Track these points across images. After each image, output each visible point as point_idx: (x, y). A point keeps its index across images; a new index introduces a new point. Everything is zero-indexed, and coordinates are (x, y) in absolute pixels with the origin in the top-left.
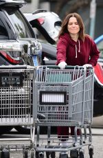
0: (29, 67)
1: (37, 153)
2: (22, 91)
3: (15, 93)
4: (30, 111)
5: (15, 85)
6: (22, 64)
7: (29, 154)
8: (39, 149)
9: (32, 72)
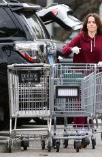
0: (45, 65)
1: (54, 141)
2: (39, 86)
3: (33, 88)
4: (47, 104)
5: (33, 81)
6: (39, 62)
7: (47, 143)
8: (55, 137)
9: (48, 69)
